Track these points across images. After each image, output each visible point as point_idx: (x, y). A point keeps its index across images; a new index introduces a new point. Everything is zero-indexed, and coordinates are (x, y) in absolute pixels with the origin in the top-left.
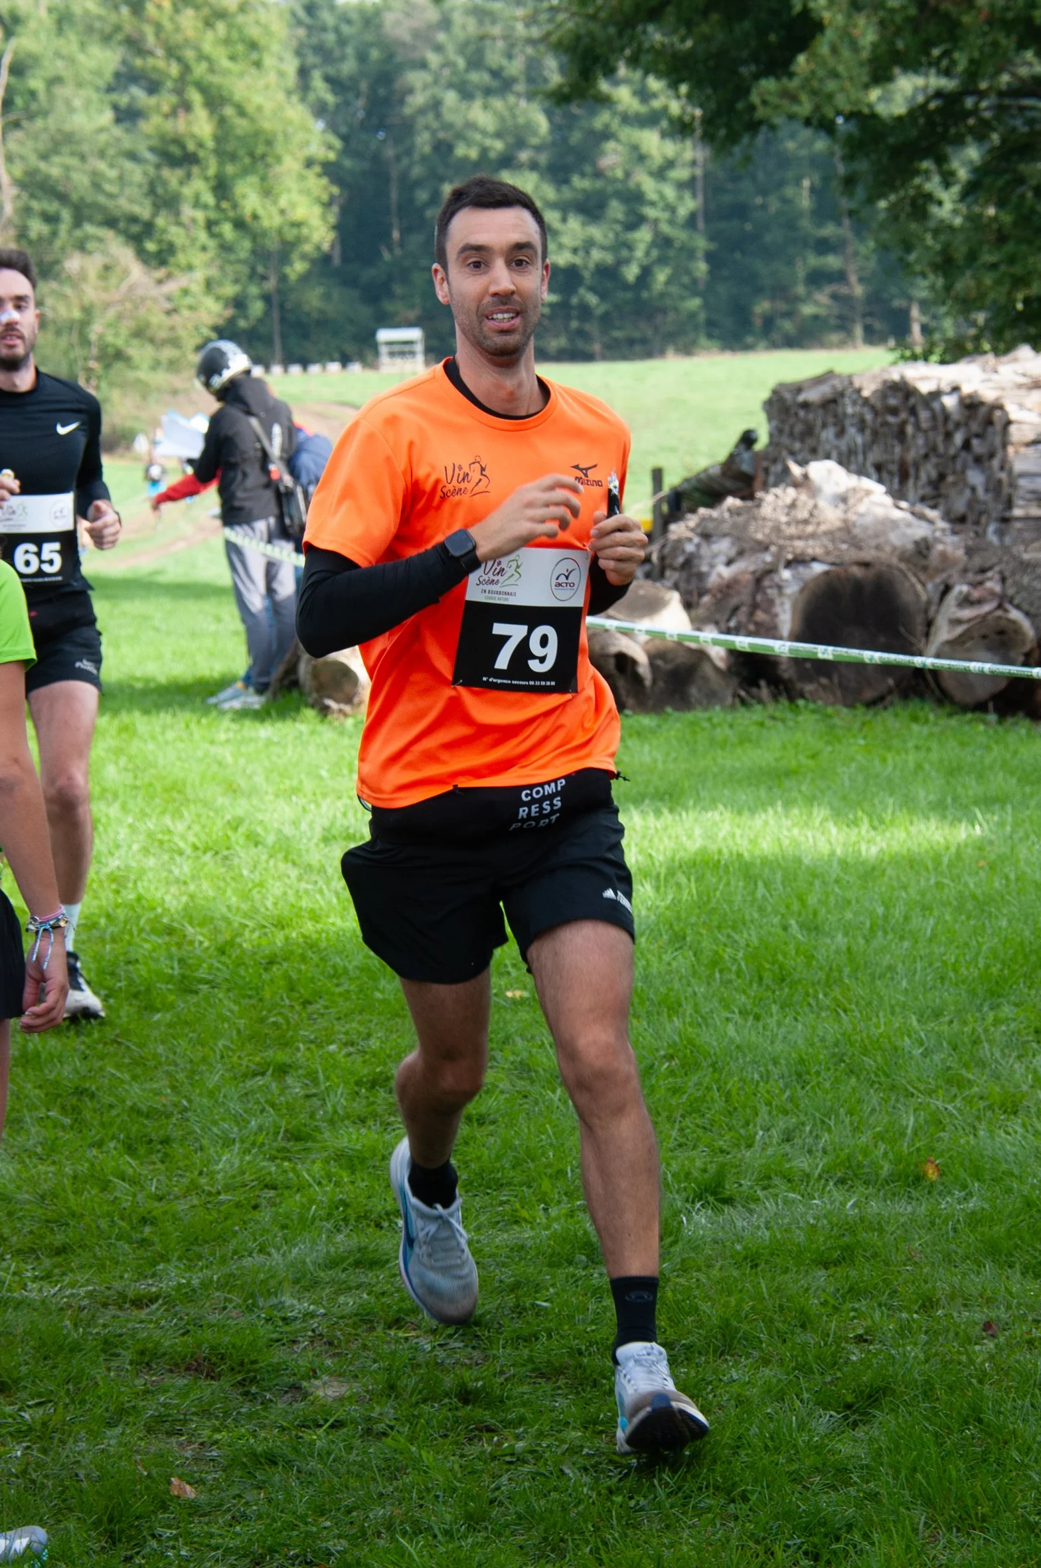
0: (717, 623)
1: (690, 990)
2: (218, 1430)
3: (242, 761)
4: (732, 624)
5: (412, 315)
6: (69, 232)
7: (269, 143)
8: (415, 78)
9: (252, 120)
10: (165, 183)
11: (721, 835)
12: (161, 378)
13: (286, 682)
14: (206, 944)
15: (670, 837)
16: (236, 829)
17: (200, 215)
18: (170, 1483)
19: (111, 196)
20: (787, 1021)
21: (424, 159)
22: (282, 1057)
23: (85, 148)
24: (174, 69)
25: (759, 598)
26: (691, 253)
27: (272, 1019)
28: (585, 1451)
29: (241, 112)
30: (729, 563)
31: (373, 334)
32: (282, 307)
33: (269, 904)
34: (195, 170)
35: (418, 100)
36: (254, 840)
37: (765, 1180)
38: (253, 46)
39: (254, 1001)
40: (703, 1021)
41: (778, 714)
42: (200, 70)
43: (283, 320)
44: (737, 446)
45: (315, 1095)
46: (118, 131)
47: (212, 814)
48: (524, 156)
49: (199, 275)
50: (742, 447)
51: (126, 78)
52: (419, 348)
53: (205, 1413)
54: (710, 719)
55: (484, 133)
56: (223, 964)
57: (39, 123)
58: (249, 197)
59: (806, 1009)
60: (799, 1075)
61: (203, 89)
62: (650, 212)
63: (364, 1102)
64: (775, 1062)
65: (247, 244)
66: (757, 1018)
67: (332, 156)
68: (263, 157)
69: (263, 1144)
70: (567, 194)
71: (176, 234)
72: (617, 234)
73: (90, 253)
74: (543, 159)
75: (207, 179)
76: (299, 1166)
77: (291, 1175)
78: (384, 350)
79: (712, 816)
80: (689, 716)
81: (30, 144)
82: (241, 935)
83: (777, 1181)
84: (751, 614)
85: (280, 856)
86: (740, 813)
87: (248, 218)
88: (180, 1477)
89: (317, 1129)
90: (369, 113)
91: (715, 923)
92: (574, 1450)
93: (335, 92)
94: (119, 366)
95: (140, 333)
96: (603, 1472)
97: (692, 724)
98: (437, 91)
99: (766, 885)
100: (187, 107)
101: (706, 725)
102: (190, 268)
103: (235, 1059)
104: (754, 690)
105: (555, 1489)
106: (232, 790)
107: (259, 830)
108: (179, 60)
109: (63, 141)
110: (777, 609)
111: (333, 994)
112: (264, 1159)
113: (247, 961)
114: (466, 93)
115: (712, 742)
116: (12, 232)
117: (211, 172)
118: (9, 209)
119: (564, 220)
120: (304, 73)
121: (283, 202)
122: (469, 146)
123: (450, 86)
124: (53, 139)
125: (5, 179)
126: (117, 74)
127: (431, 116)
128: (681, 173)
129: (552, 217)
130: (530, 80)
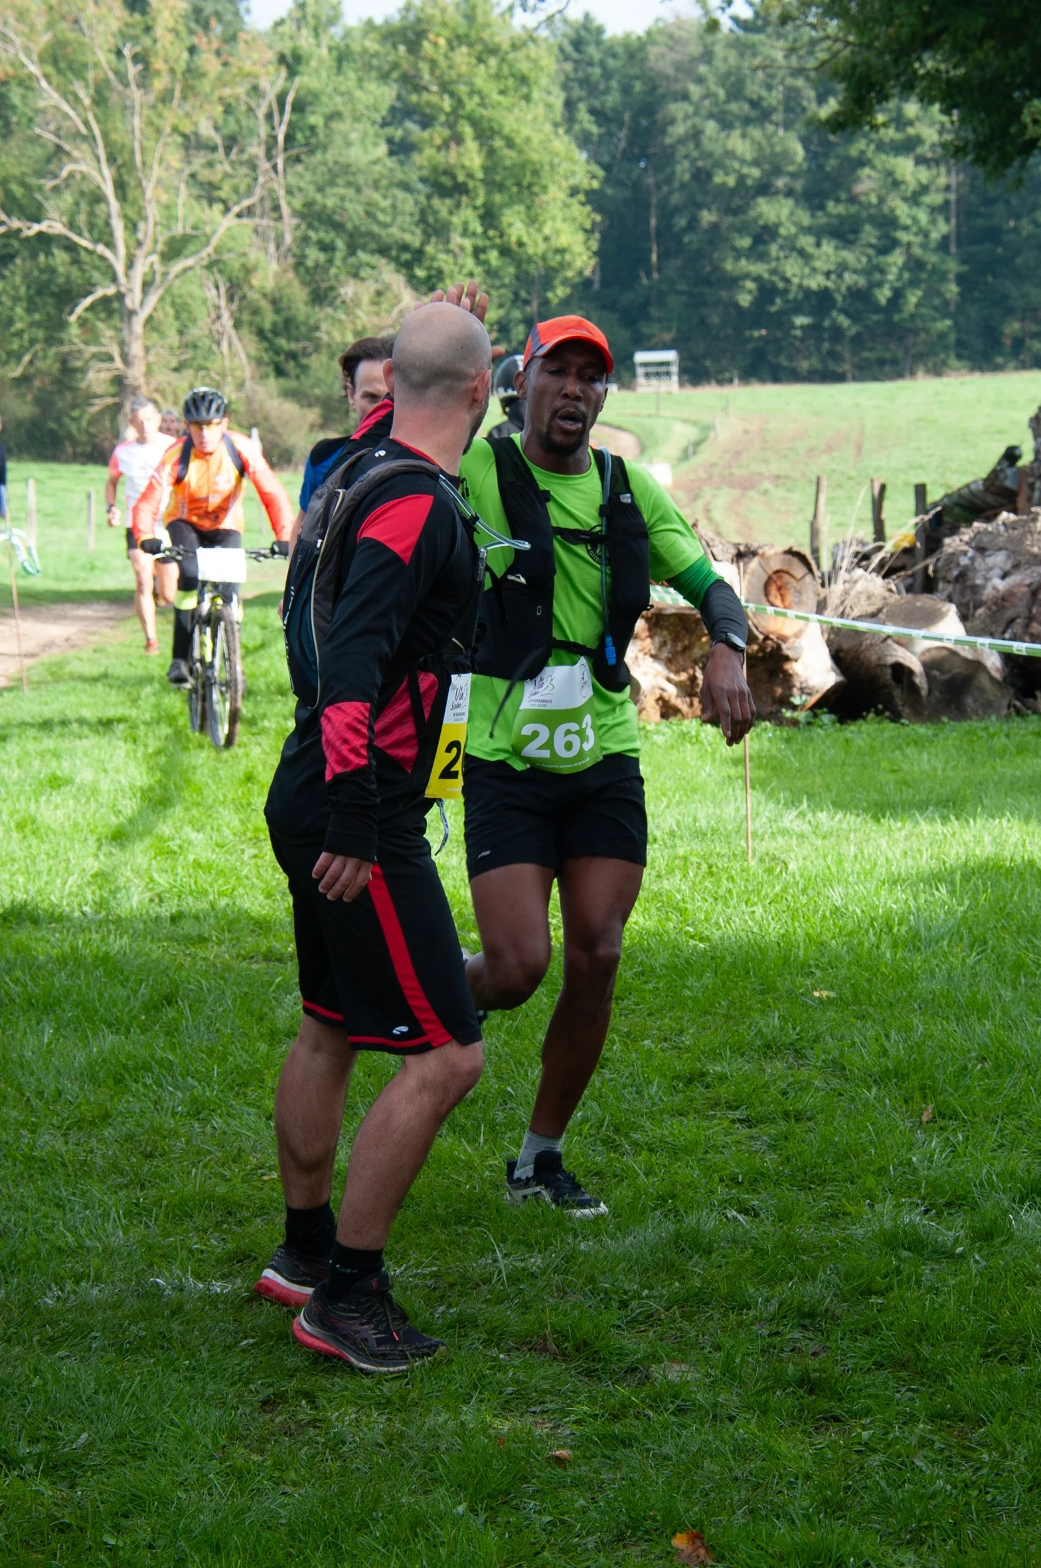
5: (667, 337)
6: (344, 259)
7: (536, 173)
8: (677, 109)
9: (521, 152)
10: (436, 212)
17: (468, 243)
19: (386, 226)
21: (683, 186)
23: (360, 179)
24: (447, 104)
26: (942, 276)
29: (510, 144)
31: (631, 356)
34: (464, 199)
35: (679, 129)
38: (523, 80)
42: (471, 104)
44: (999, 463)
46: (391, 163)
48: (780, 183)
50: (1005, 463)
51: (400, 113)
52: (674, 369)
55: (743, 161)
57: (318, 157)
58: (515, 225)
61: (474, 122)
62: (903, 237)
65: (511, 270)
67: (595, 184)
68: (530, 186)
70: (822, 219)
71: (444, 261)
72: (869, 258)
73: (363, 280)
74: (799, 185)
75: (475, 208)
78: (640, 371)
81: (308, 177)
87: (514, 246)
90: (631, 143)
93: (600, 125)
98: (697, 121)
100: (459, 139)
108: (452, 95)
109: (341, 173)
114: (726, 124)
116: (291, 261)
117: (480, 201)
118: (288, 239)
119: (818, 245)
120: (569, 105)
121: (547, 230)
122: (727, 174)
123: (711, 116)
124: (330, 170)
125: (285, 210)
126: (393, 109)
127: (691, 145)
128: (935, 198)
129: (806, 242)
130: (789, 109)
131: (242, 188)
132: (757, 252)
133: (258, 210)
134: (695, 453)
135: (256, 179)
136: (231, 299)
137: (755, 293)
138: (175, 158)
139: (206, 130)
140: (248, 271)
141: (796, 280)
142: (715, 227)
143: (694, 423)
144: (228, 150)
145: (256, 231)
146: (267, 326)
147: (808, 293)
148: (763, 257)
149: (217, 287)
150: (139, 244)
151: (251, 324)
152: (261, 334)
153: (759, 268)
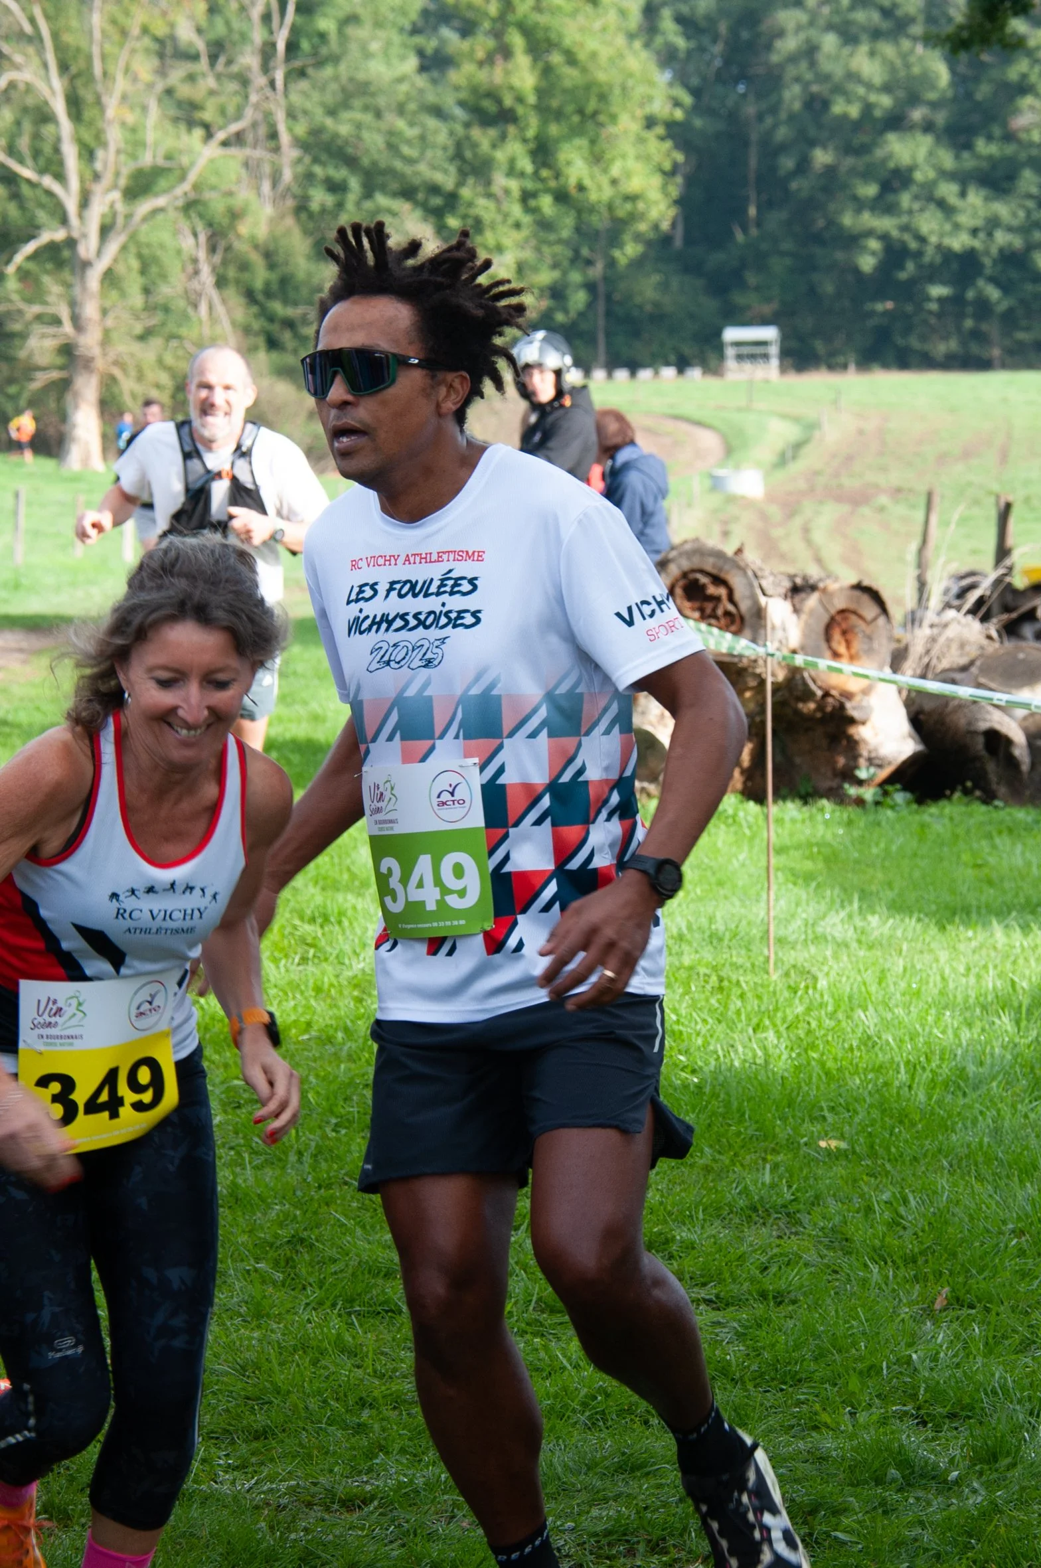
5: (767, 309)
6: (358, 204)
7: (603, 97)
8: (787, 18)
9: (584, 70)
10: (475, 146)
17: (514, 185)
19: (410, 161)
21: (792, 118)
23: (381, 101)
24: (494, 7)
29: (571, 59)
31: (718, 333)
32: (609, 298)
34: (512, 130)
35: (790, 44)
43: (609, 314)
46: (421, 81)
49: (510, 258)
51: (435, 17)
52: (774, 350)
55: (869, 86)
57: (328, 71)
58: (575, 164)
61: (527, 31)
65: (570, 221)
67: (679, 114)
68: (595, 114)
70: (968, 162)
71: (484, 208)
72: (1029, 213)
74: (941, 118)
75: (525, 141)
78: (730, 352)
81: (316, 96)
87: (573, 192)
90: (727, 62)
93: (688, 37)
98: (813, 33)
100: (506, 52)
102: (499, 249)
109: (357, 93)
114: (849, 36)
116: (290, 203)
117: (531, 133)
118: (287, 175)
119: (963, 194)
120: (650, 12)
121: (615, 170)
122: (849, 101)
123: (830, 27)
124: (343, 90)
125: (285, 138)
126: (425, 13)
127: (804, 65)
129: (948, 190)
130: (930, 20)
131: (231, 110)
132: (884, 204)
133: (250, 137)
134: (794, 458)
135: (247, 97)
136: (212, 249)
137: (881, 255)
138: (145, 68)
139: (186, 34)
140: (235, 215)
141: (933, 239)
142: (830, 171)
143: (796, 419)
144: (213, 59)
145: (246, 165)
146: (259, 284)
147: (948, 255)
148: (891, 209)
149: (195, 235)
150: (97, 177)
151: (237, 282)
152: (250, 295)
153: (886, 224)
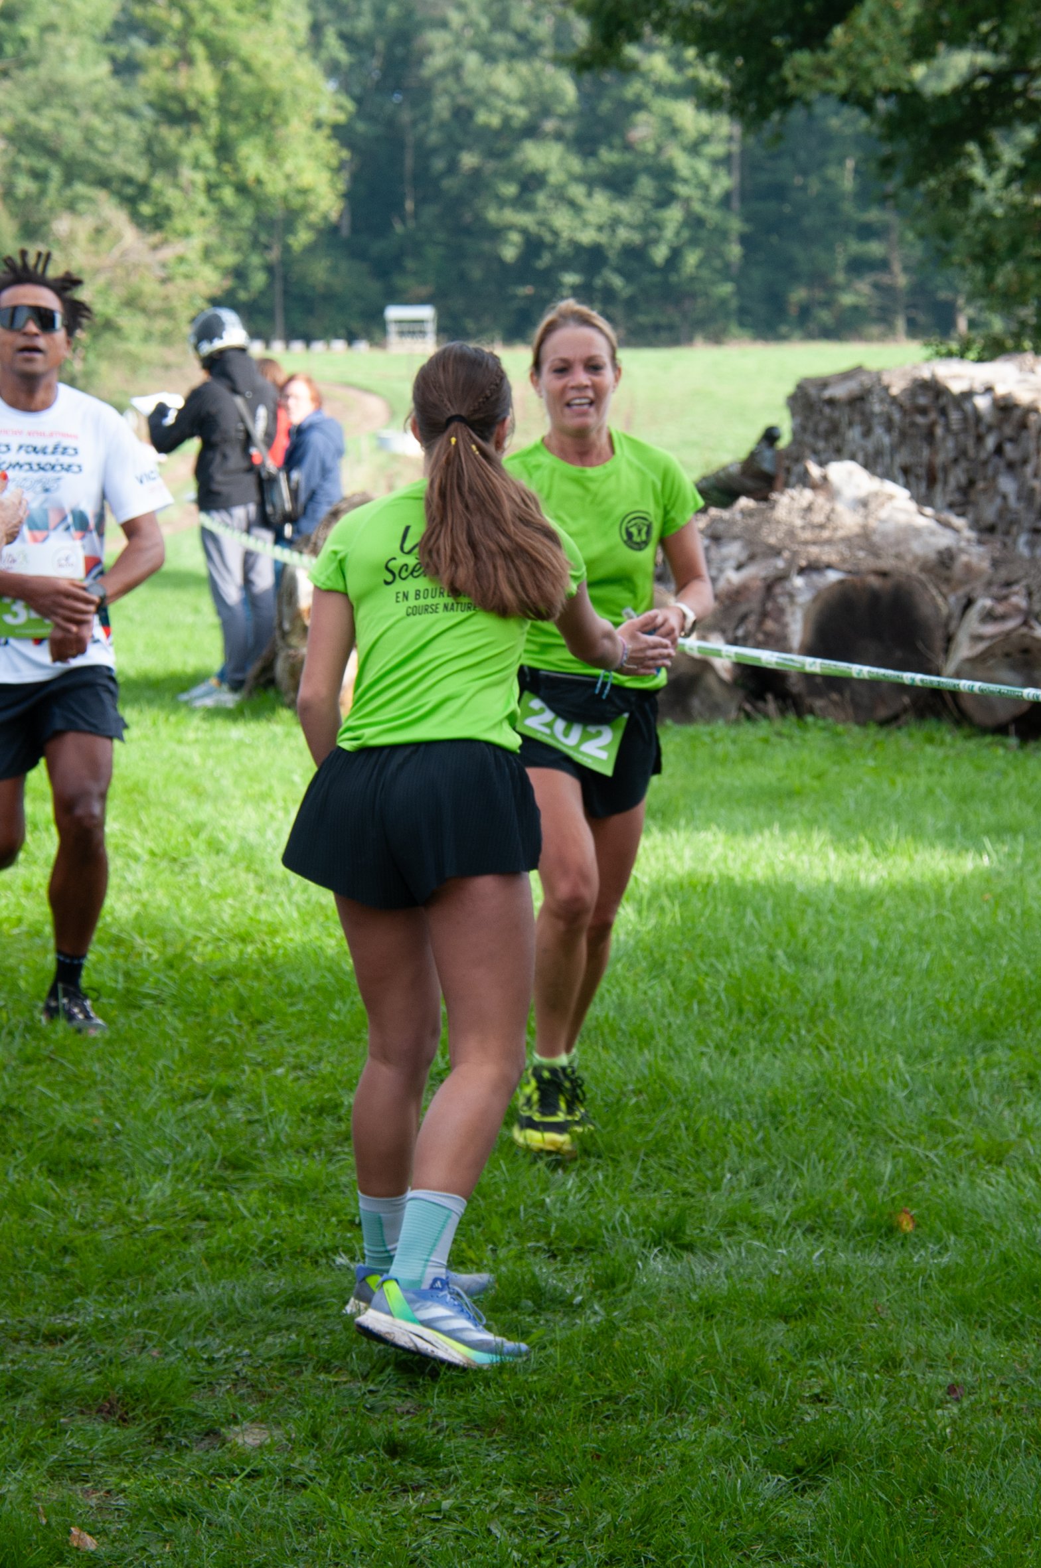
0: (723, 632)
1: (665, 1022)
2: (125, 1477)
3: (210, 763)
4: (740, 633)
5: (424, 291)
6: (59, 191)
7: (276, 103)
8: (435, 38)
9: (259, 78)
10: (163, 142)
11: (713, 856)
12: (153, 351)
13: (262, 680)
14: (155, 956)
15: (657, 858)
16: (196, 835)
17: (199, 178)
18: (69, 1533)
19: (105, 154)
20: (765, 1058)
21: (442, 125)
22: (225, 1079)
23: (78, 101)
24: (177, 20)
25: (769, 606)
26: (724, 235)
27: (218, 1039)
28: (517, 1510)
29: (247, 68)
30: (739, 567)
31: (381, 312)
32: (285, 279)
33: (226, 917)
34: (196, 129)
35: (437, 61)
36: (216, 848)
37: (730, 1226)
39: (200, 1019)
40: (675, 1054)
41: (785, 731)
42: (204, 22)
43: (286, 293)
44: (759, 443)
45: (257, 1121)
46: (114, 84)
47: (173, 818)
48: (549, 125)
49: (197, 242)
50: (764, 445)
51: (125, 27)
52: (431, 328)
53: (114, 1457)
54: (711, 734)
55: (507, 99)
56: (171, 978)
57: (29, 73)
58: (253, 161)
59: (786, 1045)
60: (774, 1116)
61: (207, 42)
62: (682, 190)
63: (310, 1130)
64: (749, 1101)
65: (249, 211)
66: (734, 1053)
67: (343, 118)
68: (269, 117)
69: (198, 1172)
70: (593, 168)
71: (172, 197)
72: (646, 212)
73: (80, 214)
74: (570, 129)
75: (207, 139)
76: (235, 1197)
77: (225, 1205)
78: (392, 329)
79: (705, 836)
80: (690, 730)
81: (19, 95)
82: (194, 949)
83: (742, 1227)
84: (760, 623)
85: (242, 865)
86: (734, 834)
87: (251, 183)
88: (81, 1528)
89: (257, 1158)
90: (385, 74)
91: (698, 951)
92: (503, 1509)
93: (349, 51)
94: (108, 337)
95: (132, 302)
96: (531, 1532)
97: (693, 738)
98: (458, 52)
99: (757, 913)
100: (189, 61)
101: (707, 739)
102: (187, 234)
103: (175, 1081)
104: (760, 705)
105: (480, 1550)
106: (199, 793)
107: (222, 836)
108: (183, 9)
109: (55, 92)
110: (788, 618)
111: (285, 1014)
112: (198, 1188)
113: (196, 975)
114: (489, 55)
115: (713, 758)
117: (213, 132)
119: (590, 195)
120: (316, 28)
121: (289, 167)
122: (490, 112)
123: (473, 47)
124: (44, 90)
126: (116, 24)
127: (450, 80)
128: (716, 149)
129: (577, 192)
130: (559, 44)
132: (523, 202)
137: (521, 247)
141: (566, 234)
142: (476, 172)
147: (578, 247)
148: (529, 206)
153: (525, 219)
